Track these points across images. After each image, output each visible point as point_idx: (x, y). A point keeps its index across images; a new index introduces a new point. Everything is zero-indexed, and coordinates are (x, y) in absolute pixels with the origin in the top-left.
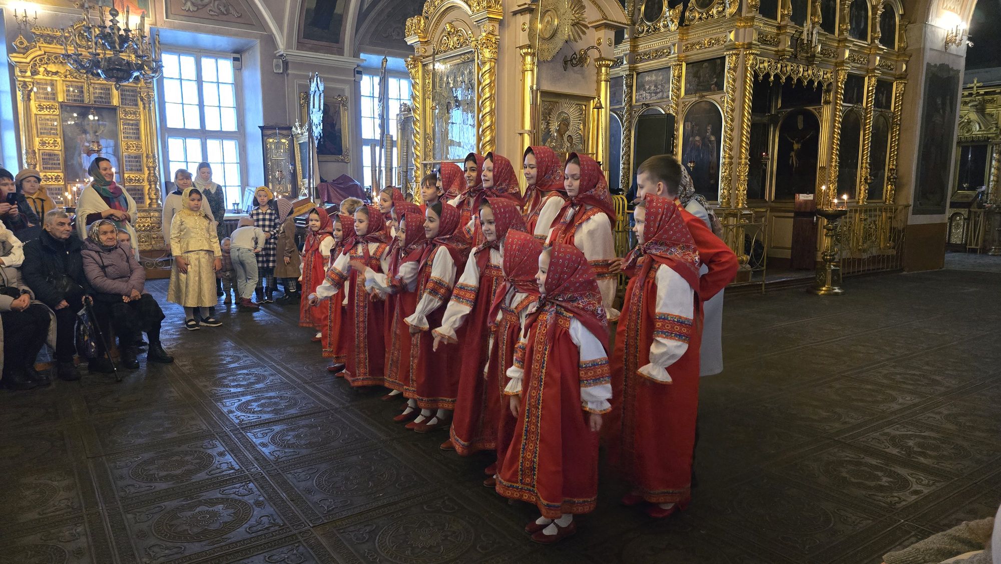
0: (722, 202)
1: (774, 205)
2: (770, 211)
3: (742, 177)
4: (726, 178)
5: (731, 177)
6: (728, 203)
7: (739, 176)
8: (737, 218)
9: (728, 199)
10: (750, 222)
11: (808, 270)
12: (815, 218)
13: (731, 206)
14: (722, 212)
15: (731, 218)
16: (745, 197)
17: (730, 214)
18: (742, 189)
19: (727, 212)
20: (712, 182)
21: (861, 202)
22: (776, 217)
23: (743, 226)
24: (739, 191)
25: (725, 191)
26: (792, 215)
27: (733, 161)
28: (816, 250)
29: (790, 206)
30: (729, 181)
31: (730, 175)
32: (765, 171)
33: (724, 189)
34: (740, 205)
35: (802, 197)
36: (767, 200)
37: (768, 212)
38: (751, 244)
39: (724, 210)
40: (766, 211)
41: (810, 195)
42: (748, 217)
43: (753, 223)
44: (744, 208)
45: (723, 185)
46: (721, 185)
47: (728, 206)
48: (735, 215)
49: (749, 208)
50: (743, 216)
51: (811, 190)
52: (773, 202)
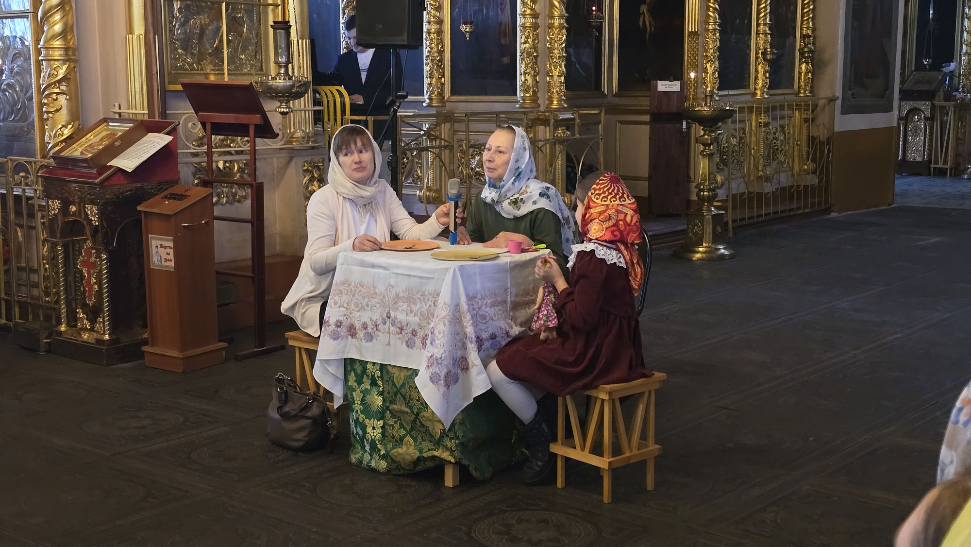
0: (523, 99)
1: (617, 100)
2: (606, 113)
3: (556, 51)
4: (529, 54)
5: (536, 51)
6: (535, 98)
7: (551, 50)
8: (549, 126)
9: (534, 92)
10: (573, 134)
11: (675, 216)
12: (684, 123)
13: (539, 106)
14: (522, 116)
15: (541, 128)
16: (563, 88)
17: (538, 119)
18: (556, 73)
19: (532, 116)
20: (506, 60)
21: (759, 94)
22: (621, 122)
23: (561, 141)
24: (552, 76)
25: (529, 78)
26: (647, 118)
27: (539, 21)
28: (688, 180)
29: (644, 102)
30: (534, 58)
31: (535, 47)
32: (599, 40)
33: (525, 74)
34: (555, 102)
35: (663, 86)
36: (606, 92)
37: (603, 114)
38: (576, 174)
39: (525, 113)
40: (600, 114)
41: (675, 82)
42: (568, 124)
43: (577, 136)
44: (561, 110)
45: (523, 66)
46: (521, 67)
47: (533, 105)
48: (545, 122)
49: (570, 108)
50: (559, 123)
51: (677, 74)
52: (616, 95)
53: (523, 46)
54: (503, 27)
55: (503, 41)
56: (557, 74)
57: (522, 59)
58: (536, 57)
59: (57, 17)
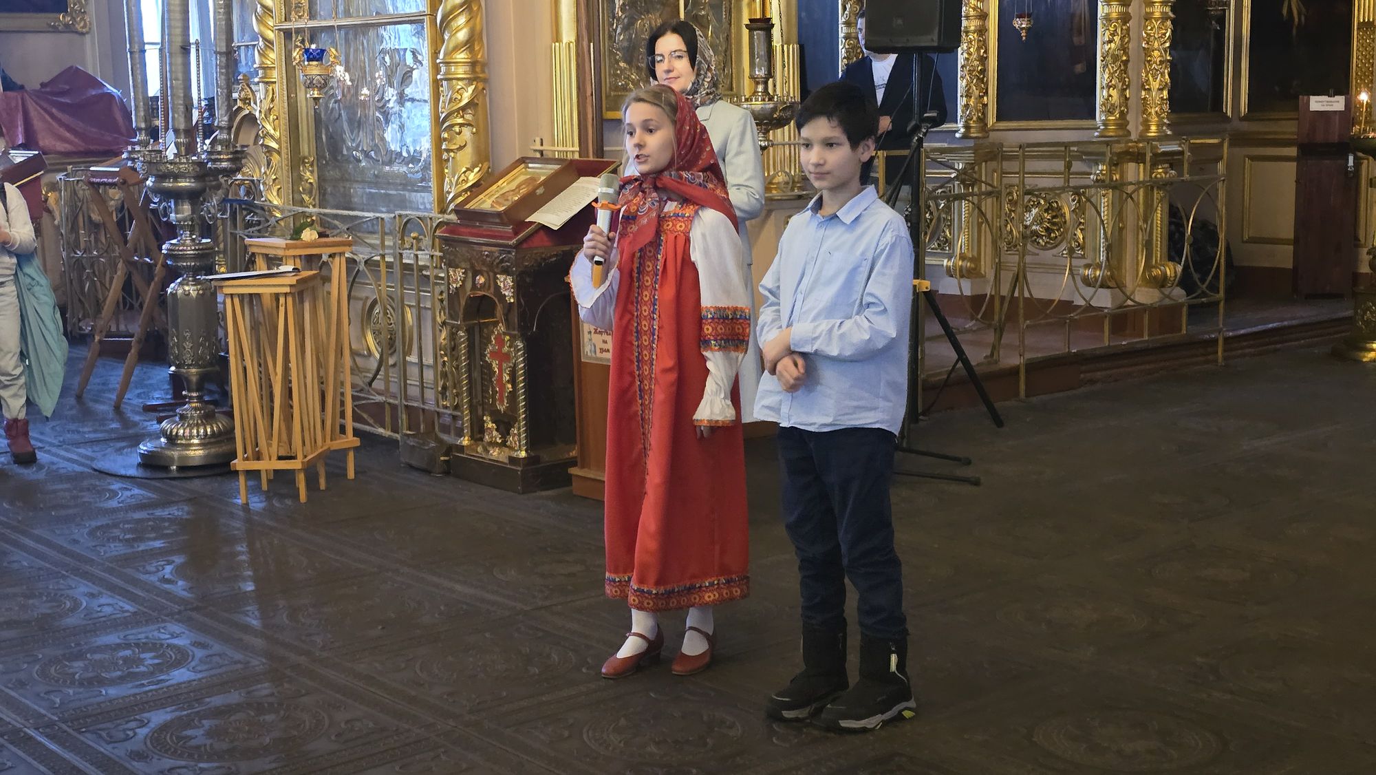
0: (1105, 123)
1: (1245, 126)
2: (1231, 145)
3: (1156, 53)
4: (1115, 58)
5: (1126, 53)
6: (1122, 123)
7: (1147, 52)
8: (1144, 163)
9: (1122, 113)
10: (1180, 174)
11: (1336, 296)
12: (1351, 158)
13: (1129, 133)
14: (1103, 149)
15: (1131, 166)
16: (1166, 107)
17: (1127, 153)
18: (1155, 85)
19: (1118, 148)
20: (1079, 68)
22: (1253, 158)
23: (1162, 185)
24: (1149, 90)
25: (1114, 93)
26: (1292, 151)
27: (1130, 10)
28: (1356, 243)
29: (1288, 128)
30: (1122, 63)
31: (1124, 48)
32: (1220, 37)
33: (1109, 87)
34: (1153, 128)
35: (1317, 103)
36: (1229, 114)
37: (1226, 145)
38: (1183, 235)
39: (1107, 143)
40: (1220, 145)
41: (1337, 98)
42: (1172, 160)
43: (1186, 177)
44: (1162, 138)
45: (1106, 76)
46: (1102, 77)
47: (1121, 133)
48: (1138, 157)
49: (1177, 136)
50: (1158, 159)
51: (1341, 85)
52: (1245, 118)
53: (1107, 47)
54: (1076, 20)
55: (1076, 40)
56: (1157, 87)
57: (1105, 66)
58: (1126, 63)
59: (462, 20)
